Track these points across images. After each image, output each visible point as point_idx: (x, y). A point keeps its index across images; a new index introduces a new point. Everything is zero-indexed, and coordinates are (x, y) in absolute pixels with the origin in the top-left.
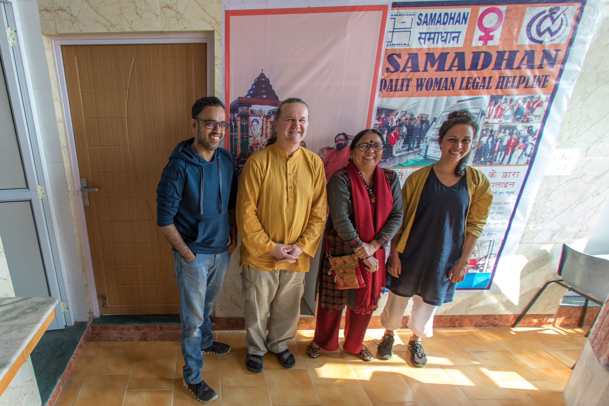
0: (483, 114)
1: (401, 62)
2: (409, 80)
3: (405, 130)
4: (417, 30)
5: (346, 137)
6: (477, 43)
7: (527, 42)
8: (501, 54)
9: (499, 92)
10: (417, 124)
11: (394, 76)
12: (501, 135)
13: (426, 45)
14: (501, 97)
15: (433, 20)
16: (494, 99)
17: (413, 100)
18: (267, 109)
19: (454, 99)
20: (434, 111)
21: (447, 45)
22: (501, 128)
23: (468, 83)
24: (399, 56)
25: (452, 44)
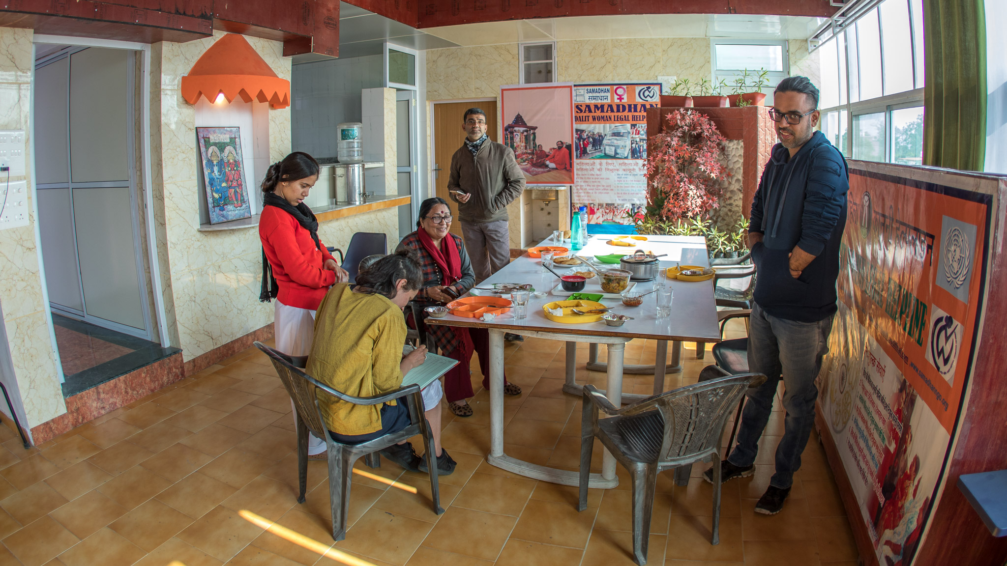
0: (629, 133)
1: (583, 108)
2: (588, 117)
3: (591, 140)
4: (587, 96)
5: (562, 143)
6: (617, 101)
7: (641, 101)
8: (630, 106)
9: (634, 123)
10: (597, 137)
11: (581, 115)
12: (642, 143)
13: (593, 101)
14: (636, 125)
15: (593, 91)
16: (633, 126)
17: (593, 125)
18: (522, 129)
19: (613, 126)
20: (604, 131)
21: (603, 102)
22: (641, 140)
23: (618, 118)
24: (581, 106)
25: (605, 101)
